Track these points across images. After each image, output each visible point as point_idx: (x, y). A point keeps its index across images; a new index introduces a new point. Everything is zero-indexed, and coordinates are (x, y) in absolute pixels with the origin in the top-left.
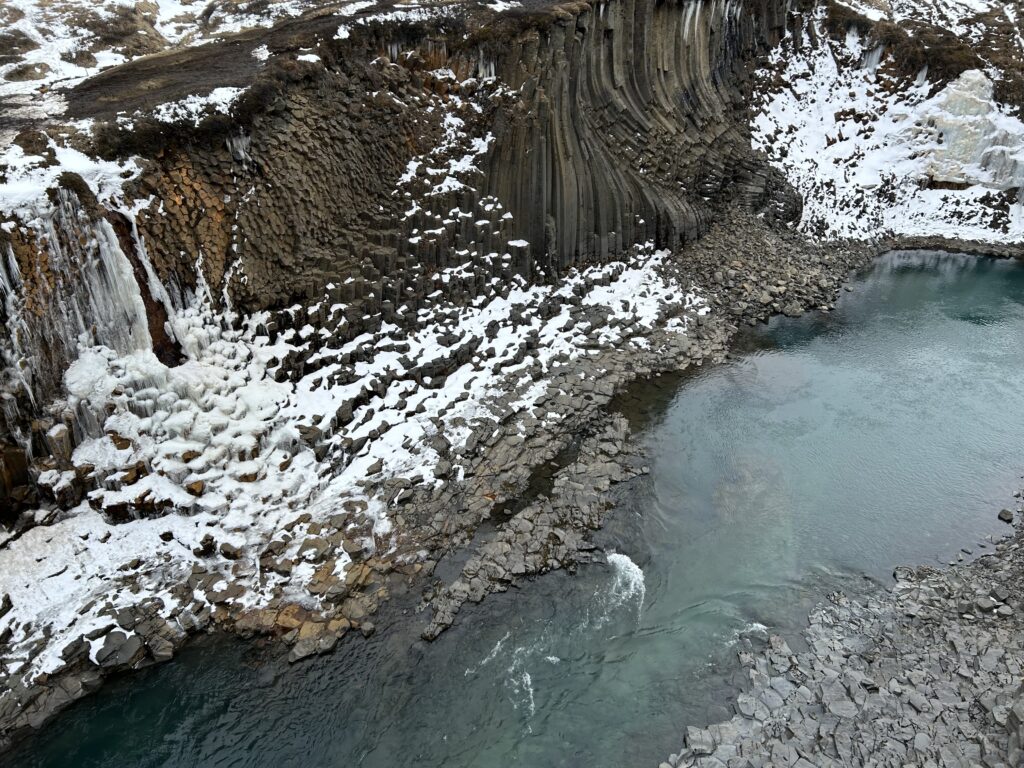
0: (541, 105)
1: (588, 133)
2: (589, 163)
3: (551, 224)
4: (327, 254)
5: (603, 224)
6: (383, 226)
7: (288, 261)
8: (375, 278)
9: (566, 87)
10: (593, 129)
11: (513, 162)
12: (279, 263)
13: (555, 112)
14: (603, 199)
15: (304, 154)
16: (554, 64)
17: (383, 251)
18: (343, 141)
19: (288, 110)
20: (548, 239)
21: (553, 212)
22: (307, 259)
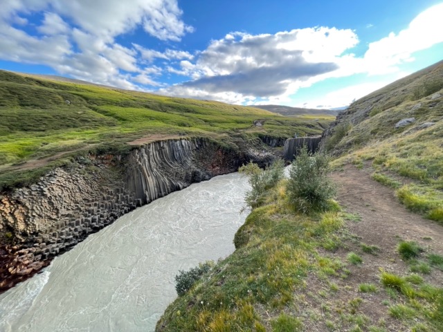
0: (140, 165)
1: (155, 170)
2: (156, 177)
3: (147, 193)
4: (71, 212)
5: (162, 190)
6: (93, 201)
7: (54, 217)
8: (89, 216)
9: (147, 160)
10: (157, 169)
11: (134, 179)
12: (51, 219)
13: (144, 167)
14: (161, 184)
15: (62, 186)
16: (142, 156)
17: (92, 208)
18: (77, 180)
19: (55, 174)
20: (146, 196)
21: (147, 189)
22: (62, 215)
